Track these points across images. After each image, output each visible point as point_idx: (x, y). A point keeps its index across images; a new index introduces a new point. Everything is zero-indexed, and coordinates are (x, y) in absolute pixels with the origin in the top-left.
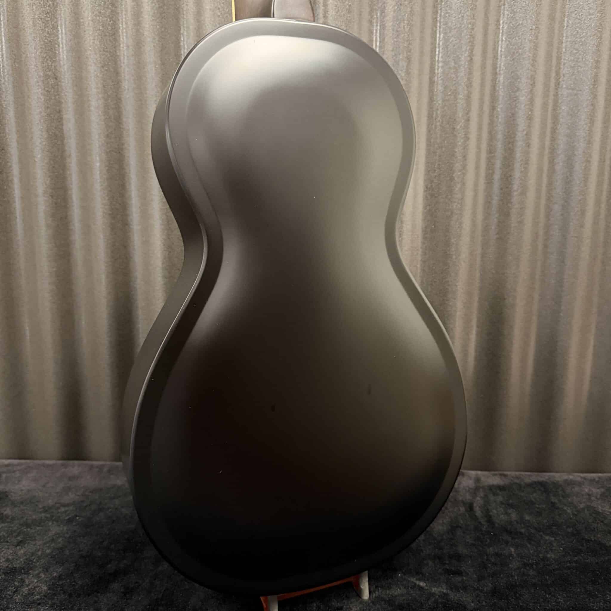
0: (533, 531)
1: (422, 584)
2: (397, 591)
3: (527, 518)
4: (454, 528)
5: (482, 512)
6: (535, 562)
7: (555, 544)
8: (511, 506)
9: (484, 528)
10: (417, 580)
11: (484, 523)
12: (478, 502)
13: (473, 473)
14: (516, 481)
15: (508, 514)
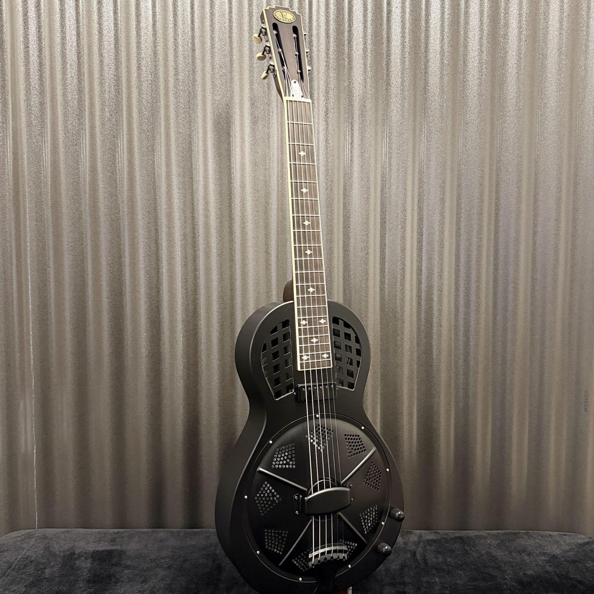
0: (451, 568)
3: (449, 560)
6: (449, 585)
9: (421, 567)
11: (422, 563)
13: (418, 532)
14: (445, 536)
15: (437, 558)
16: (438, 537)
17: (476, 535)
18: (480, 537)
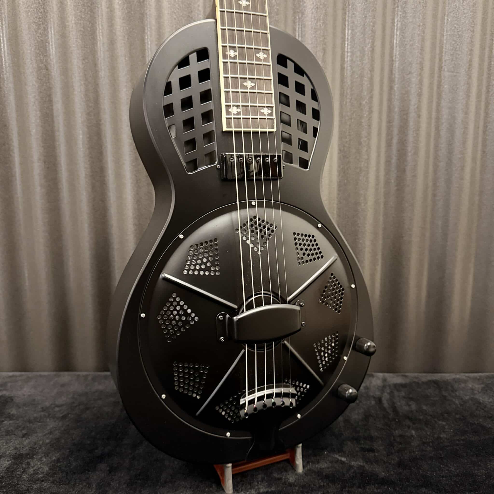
0: (429, 417)
1: (343, 459)
2: (324, 465)
3: (425, 408)
4: (367, 416)
5: (389, 404)
6: (431, 440)
7: (446, 427)
8: (411, 399)
9: (391, 416)
10: (339, 456)
11: (390, 412)
12: (386, 397)
13: (381, 375)
14: (416, 380)
15: (409, 405)
16: (408, 381)
17: (454, 379)
18: (458, 381)
